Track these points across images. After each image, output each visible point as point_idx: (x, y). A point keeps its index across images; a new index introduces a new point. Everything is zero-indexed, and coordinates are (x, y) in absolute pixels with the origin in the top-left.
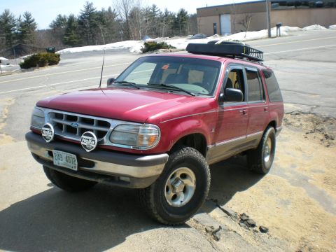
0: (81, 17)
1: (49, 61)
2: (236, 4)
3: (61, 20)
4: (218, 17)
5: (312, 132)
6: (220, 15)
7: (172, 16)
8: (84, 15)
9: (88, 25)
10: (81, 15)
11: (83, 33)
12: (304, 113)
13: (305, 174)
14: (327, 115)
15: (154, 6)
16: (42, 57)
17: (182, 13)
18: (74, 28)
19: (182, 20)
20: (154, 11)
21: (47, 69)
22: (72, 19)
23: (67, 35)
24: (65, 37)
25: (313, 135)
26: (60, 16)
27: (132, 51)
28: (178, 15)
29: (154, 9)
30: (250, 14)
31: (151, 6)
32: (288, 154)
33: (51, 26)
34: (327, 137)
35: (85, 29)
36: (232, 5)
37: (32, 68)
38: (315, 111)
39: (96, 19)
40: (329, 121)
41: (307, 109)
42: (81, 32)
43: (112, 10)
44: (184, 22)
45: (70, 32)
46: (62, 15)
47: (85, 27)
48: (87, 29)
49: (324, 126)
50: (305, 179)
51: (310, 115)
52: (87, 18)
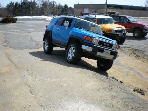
0: (21, 4)
1: (13, 21)
2: (92, 4)
3: (11, 4)
4: (83, 9)
5: (131, 54)
6: (84, 8)
7: (61, 7)
8: (22, 2)
9: (24, 7)
10: (21, 2)
11: (21, 11)
12: (127, 48)
13: (132, 67)
14: (137, 49)
15: (54, 2)
16: (10, 19)
17: (66, 6)
18: (17, 8)
19: (66, 9)
20: (54, 4)
21: (12, 24)
22: (17, 4)
23: (14, 11)
24: (13, 12)
25: (132, 55)
26: (11, 2)
27: (47, 20)
28: (64, 7)
29: (54, 3)
30: (97, 9)
31: (53, 1)
32: (125, 60)
33: (7, 6)
34: (137, 56)
35: (22, 9)
36: (91, 4)
37: (5, 23)
38: (132, 47)
39: (27, 5)
40: (137, 51)
41: (129, 46)
42: (20, 10)
43: (35, 1)
44: (66, 10)
45: (16, 9)
46: (12, 2)
47: (22, 8)
48: (23, 9)
49: (136, 52)
50: (132, 68)
51: (130, 48)
52: (24, 4)
